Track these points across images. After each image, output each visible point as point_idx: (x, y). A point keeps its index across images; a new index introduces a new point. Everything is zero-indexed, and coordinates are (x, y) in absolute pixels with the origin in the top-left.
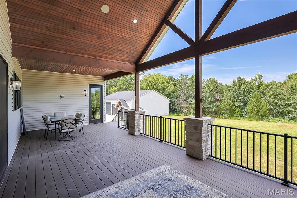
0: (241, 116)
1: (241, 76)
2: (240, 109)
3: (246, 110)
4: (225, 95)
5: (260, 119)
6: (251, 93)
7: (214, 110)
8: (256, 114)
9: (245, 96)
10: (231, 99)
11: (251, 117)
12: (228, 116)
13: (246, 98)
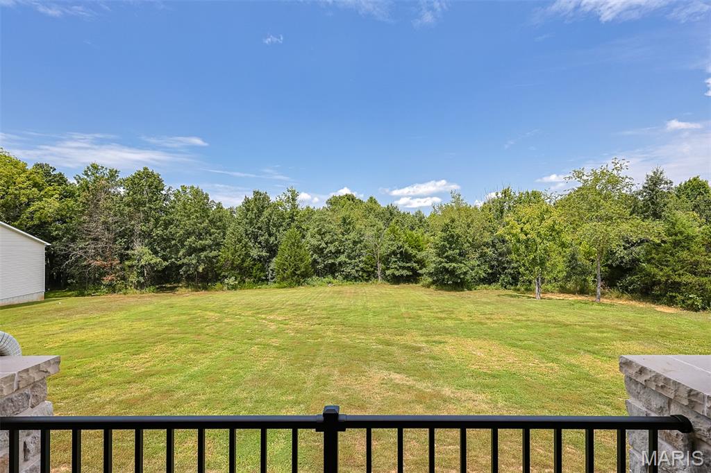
0: (263, 280)
1: (262, 191)
2: (260, 264)
3: (272, 266)
4: (228, 233)
5: (299, 284)
6: (281, 229)
7: (200, 269)
8: (294, 274)
9: (270, 235)
10: (243, 242)
11: (283, 279)
12: (237, 282)
13: (272, 239)
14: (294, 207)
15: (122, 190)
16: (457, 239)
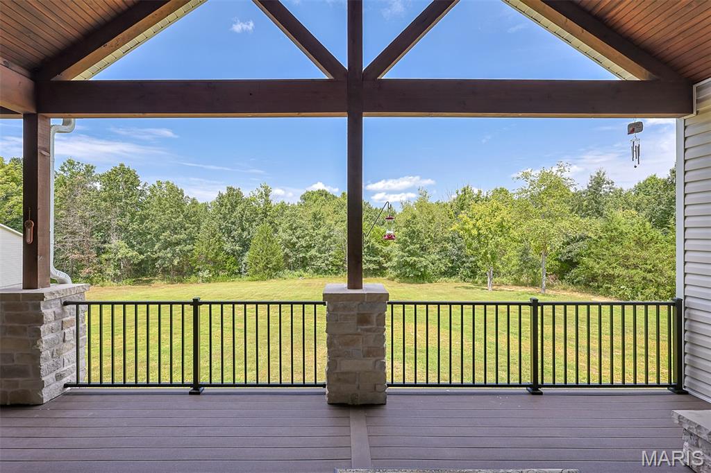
0: (236, 274)
1: (235, 187)
2: (234, 258)
3: (245, 259)
4: (202, 227)
5: (271, 277)
6: (254, 224)
7: (176, 263)
8: (266, 267)
9: (243, 230)
10: (216, 236)
11: (256, 272)
12: (211, 275)
13: (245, 233)
14: (268, 202)
15: (98, 186)
16: (418, 234)
